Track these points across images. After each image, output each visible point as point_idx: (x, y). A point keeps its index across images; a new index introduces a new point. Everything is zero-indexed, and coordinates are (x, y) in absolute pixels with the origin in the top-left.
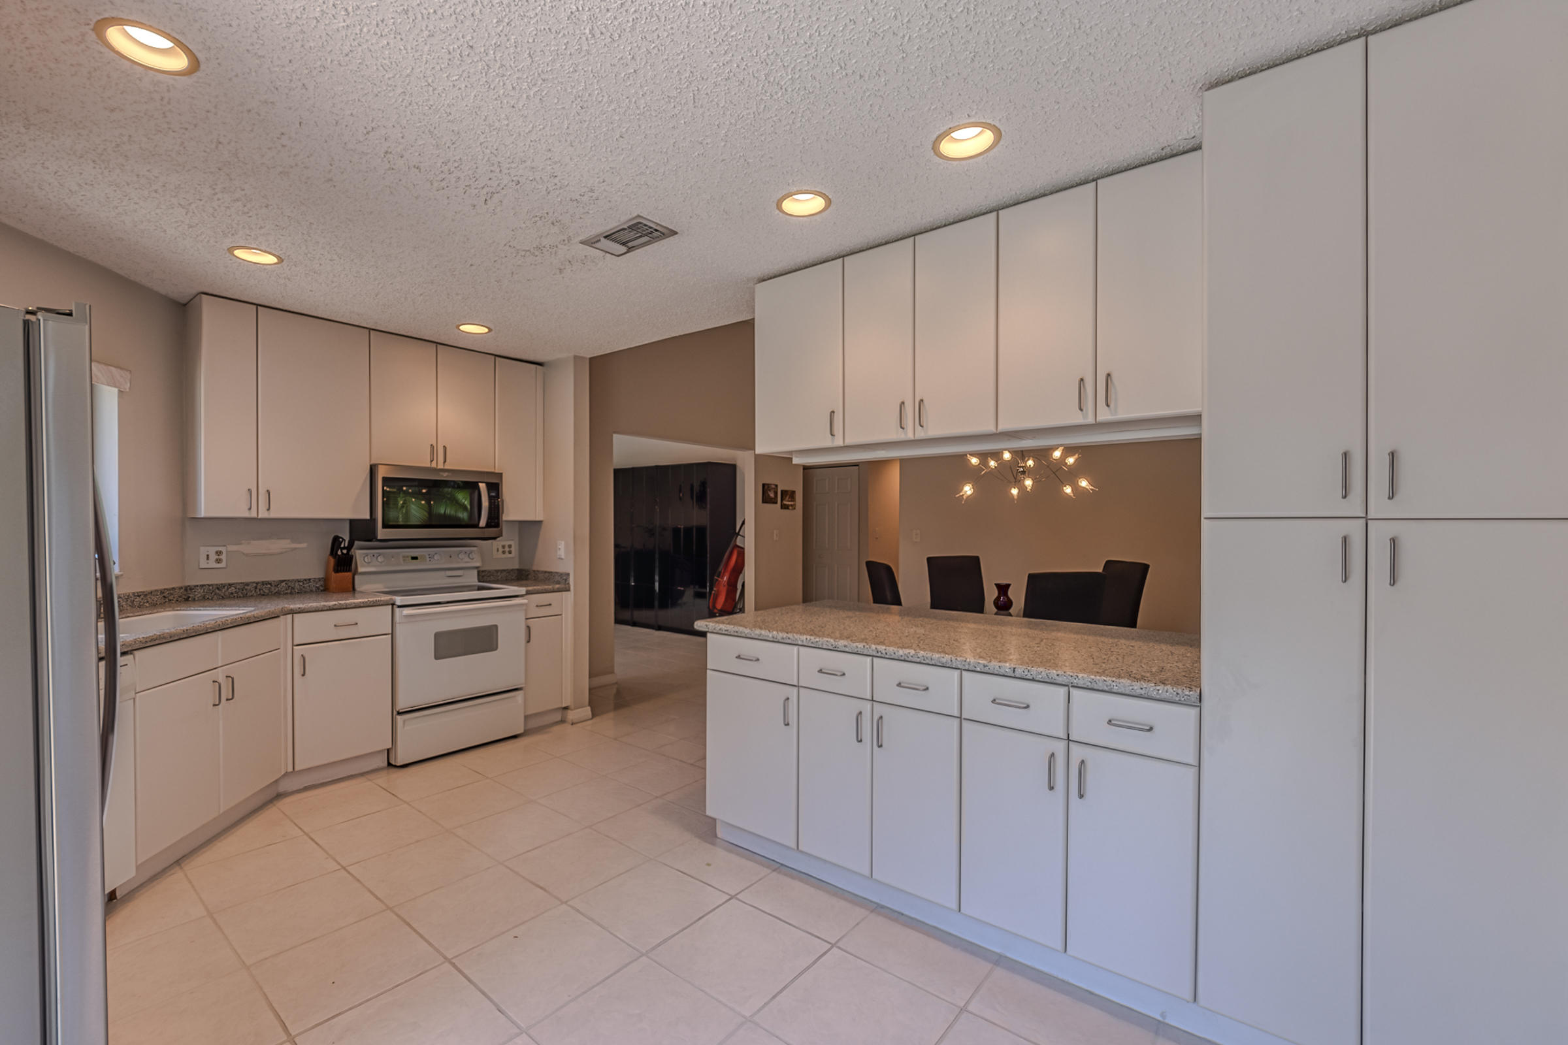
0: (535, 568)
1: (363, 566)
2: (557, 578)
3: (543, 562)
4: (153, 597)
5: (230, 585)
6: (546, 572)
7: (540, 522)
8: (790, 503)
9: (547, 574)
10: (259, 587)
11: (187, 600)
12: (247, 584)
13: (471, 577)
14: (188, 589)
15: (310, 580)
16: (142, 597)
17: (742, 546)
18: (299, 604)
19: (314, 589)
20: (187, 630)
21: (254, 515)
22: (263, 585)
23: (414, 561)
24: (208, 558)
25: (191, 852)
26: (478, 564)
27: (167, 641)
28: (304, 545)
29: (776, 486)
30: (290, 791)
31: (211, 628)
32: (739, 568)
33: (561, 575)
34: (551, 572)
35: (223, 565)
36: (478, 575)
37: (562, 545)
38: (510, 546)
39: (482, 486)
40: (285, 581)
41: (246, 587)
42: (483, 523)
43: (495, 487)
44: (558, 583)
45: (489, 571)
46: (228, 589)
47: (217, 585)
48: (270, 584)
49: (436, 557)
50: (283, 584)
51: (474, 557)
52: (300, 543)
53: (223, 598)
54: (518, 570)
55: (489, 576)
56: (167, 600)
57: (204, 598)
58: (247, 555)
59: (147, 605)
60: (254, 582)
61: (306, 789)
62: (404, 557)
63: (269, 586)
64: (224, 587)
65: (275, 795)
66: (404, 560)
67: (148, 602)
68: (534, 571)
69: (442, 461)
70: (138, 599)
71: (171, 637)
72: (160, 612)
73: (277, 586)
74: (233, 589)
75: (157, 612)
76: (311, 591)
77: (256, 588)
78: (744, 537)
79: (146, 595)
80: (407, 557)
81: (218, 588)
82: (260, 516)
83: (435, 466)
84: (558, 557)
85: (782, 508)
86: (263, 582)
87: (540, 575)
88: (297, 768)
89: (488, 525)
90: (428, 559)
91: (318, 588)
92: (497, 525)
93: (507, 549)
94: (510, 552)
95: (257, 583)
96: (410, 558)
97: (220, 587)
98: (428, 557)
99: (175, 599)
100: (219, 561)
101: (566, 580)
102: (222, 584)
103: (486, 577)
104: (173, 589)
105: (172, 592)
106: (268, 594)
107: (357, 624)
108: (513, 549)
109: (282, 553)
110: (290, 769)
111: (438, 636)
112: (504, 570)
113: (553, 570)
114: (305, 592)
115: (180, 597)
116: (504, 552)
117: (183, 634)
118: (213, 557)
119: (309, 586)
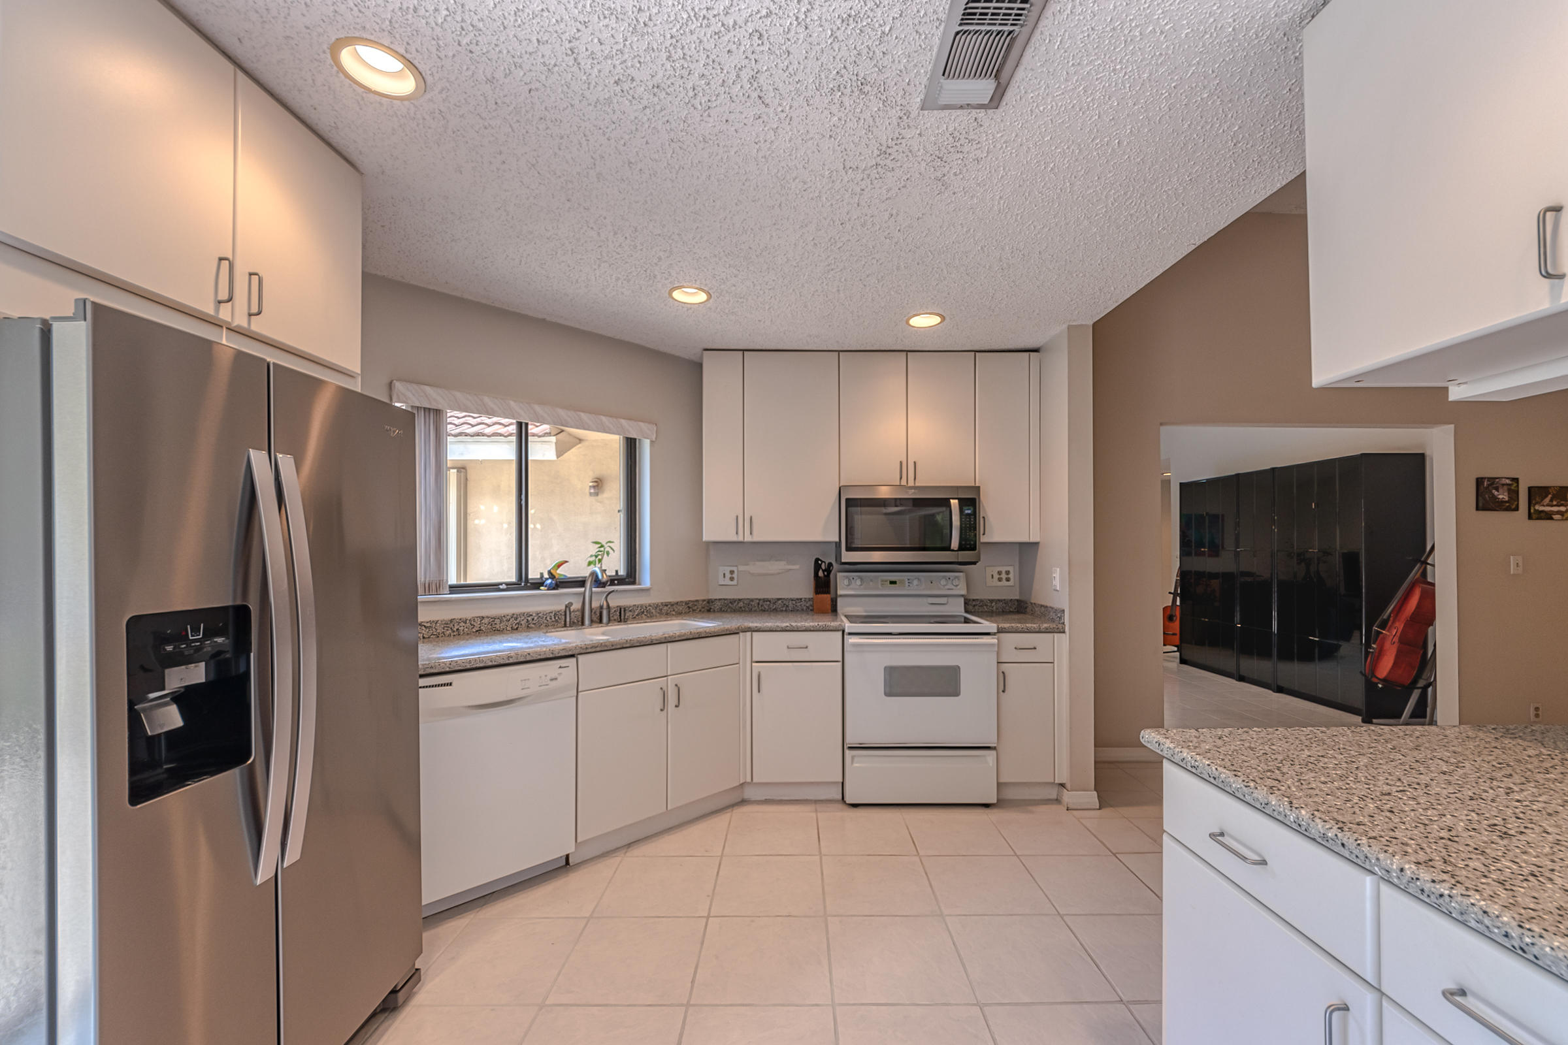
0: (1032, 601)
1: (843, 589)
2: (1052, 615)
3: (1039, 596)
4: (679, 607)
5: (740, 600)
6: (1042, 606)
7: (1037, 544)
8: (1555, 509)
9: (1043, 609)
10: (761, 604)
11: (709, 611)
12: (752, 600)
13: (958, 608)
14: (709, 601)
15: (801, 599)
16: (669, 606)
17: (1433, 582)
18: (756, 622)
19: (805, 608)
20: (631, 640)
21: (740, 539)
22: (764, 602)
23: (893, 585)
24: (724, 577)
25: (645, 838)
26: (964, 592)
27: (609, 648)
28: (797, 567)
29: (1516, 480)
30: (753, 799)
31: (656, 640)
32: (1425, 617)
33: (1056, 611)
34: (1047, 607)
35: (734, 582)
36: (965, 603)
37: (1057, 574)
38: (1008, 573)
39: (954, 503)
40: (781, 599)
41: (751, 603)
42: (955, 544)
43: (970, 502)
44: (1053, 621)
45: (982, 601)
46: (738, 603)
47: (730, 599)
48: (770, 601)
49: (915, 582)
50: (780, 602)
51: (955, 586)
52: (794, 565)
53: (734, 611)
54: (1017, 600)
55: (981, 606)
56: (691, 610)
57: (721, 611)
58: (752, 574)
59: (674, 613)
60: (757, 599)
61: (767, 802)
62: (882, 581)
63: (768, 603)
64: (735, 602)
65: (740, 800)
66: (882, 584)
67: (674, 610)
68: (1032, 603)
69: (913, 478)
70: (665, 608)
71: (613, 646)
72: (674, 620)
73: (774, 603)
74: (741, 604)
75: (671, 620)
76: (803, 610)
77: (759, 604)
78: (1433, 565)
79: (672, 605)
80: (886, 581)
81: (731, 602)
82: (746, 540)
83: (906, 484)
84: (1053, 588)
85: (1530, 517)
86: (764, 599)
87: (1037, 609)
88: (754, 781)
89: (962, 548)
90: (907, 584)
91: (808, 607)
92: (973, 548)
93: (1004, 576)
94: (1008, 580)
95: (760, 600)
96: (889, 582)
97: (733, 601)
98: (907, 582)
99: (698, 610)
100: (732, 579)
101: (1060, 618)
102: (733, 599)
103: (974, 607)
104: (697, 601)
105: (695, 603)
106: (768, 611)
107: (807, 647)
108: (1011, 576)
109: (779, 573)
110: (749, 780)
111: (890, 671)
112: (999, 600)
113: (1048, 605)
114: (798, 610)
115: (703, 608)
116: (1000, 580)
117: (626, 644)
118: (728, 575)
119: (801, 605)
